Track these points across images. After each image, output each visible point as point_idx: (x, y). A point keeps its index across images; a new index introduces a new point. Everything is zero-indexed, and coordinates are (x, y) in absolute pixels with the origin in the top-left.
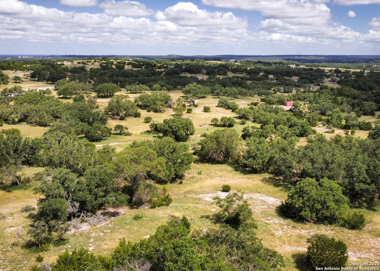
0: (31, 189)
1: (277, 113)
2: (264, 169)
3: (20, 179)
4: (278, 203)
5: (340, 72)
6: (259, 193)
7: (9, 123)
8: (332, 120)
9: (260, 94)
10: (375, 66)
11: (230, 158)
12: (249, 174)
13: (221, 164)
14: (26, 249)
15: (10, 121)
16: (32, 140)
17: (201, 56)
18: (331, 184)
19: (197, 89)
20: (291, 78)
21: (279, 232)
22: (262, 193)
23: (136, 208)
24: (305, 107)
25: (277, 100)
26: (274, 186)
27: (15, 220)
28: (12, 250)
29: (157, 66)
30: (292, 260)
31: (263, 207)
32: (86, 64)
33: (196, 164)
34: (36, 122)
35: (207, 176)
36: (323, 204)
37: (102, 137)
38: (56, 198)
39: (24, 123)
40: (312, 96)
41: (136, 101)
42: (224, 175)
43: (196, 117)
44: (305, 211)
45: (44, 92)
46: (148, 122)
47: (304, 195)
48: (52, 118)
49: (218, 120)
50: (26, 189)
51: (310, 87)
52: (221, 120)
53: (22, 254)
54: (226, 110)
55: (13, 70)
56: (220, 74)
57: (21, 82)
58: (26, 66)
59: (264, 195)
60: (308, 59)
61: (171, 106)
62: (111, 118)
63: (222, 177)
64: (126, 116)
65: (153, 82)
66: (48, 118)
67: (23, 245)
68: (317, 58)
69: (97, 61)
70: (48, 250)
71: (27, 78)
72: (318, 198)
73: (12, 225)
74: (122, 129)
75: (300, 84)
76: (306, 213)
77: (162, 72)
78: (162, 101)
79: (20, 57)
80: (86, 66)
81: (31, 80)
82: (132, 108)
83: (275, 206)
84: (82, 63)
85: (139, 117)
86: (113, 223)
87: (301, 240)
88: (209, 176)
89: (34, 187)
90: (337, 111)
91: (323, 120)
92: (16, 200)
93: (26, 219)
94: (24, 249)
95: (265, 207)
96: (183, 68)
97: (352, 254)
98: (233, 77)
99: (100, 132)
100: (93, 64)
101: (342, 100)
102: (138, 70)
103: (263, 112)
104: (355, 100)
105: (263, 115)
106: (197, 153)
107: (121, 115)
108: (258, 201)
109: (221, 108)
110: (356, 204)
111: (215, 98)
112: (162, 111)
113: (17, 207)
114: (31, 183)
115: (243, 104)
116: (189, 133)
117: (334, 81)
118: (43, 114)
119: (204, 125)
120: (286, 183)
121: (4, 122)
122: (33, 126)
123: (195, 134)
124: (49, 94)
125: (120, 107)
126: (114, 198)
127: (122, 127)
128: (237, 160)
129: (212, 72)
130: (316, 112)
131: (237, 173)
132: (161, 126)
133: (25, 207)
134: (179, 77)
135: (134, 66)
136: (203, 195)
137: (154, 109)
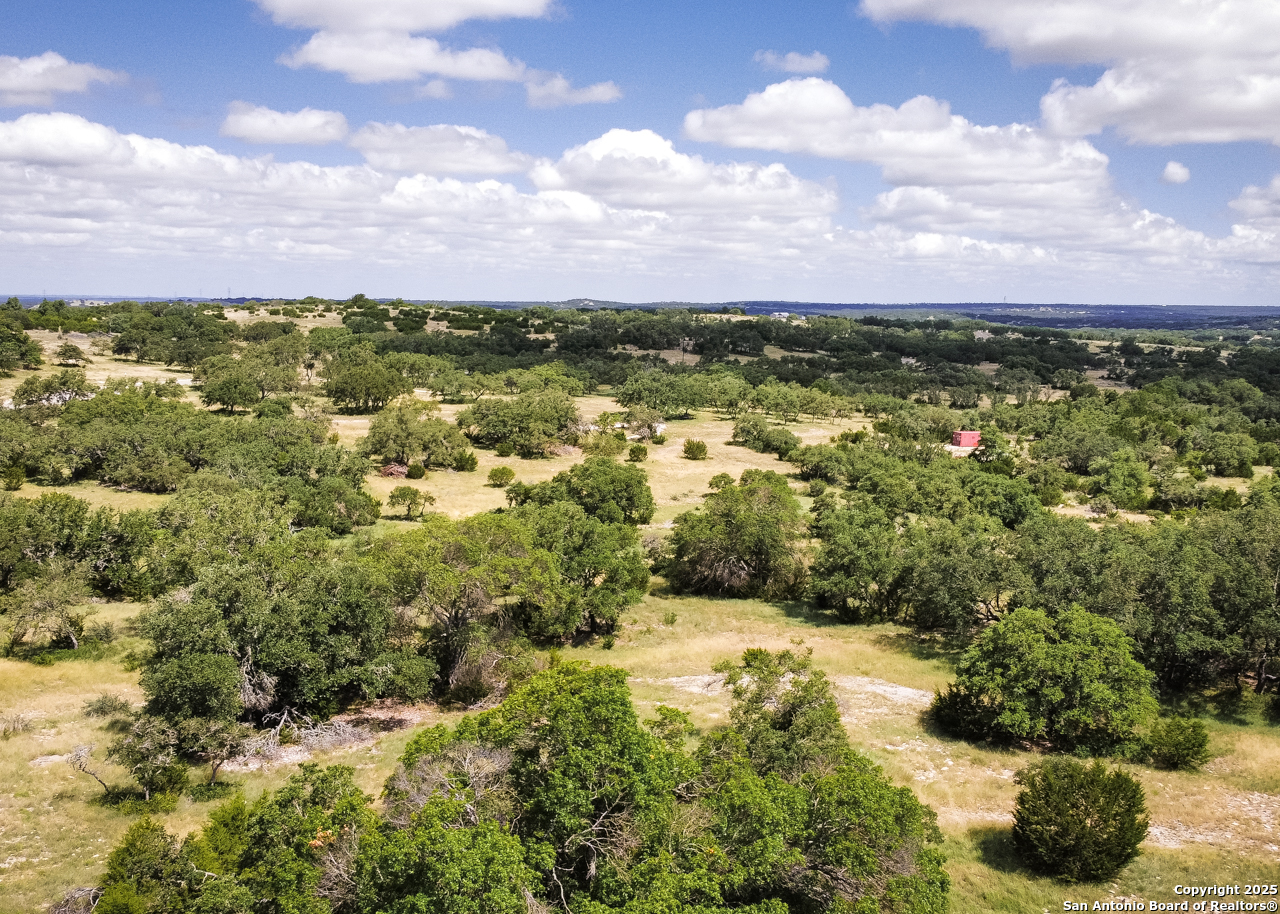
0: (116, 658)
1: (926, 462)
2: (880, 612)
3: (81, 629)
4: (927, 700)
5: (1138, 352)
6: (866, 673)
7: (41, 480)
8: (1108, 484)
9: (870, 410)
10: (1257, 337)
11: (770, 581)
12: (834, 624)
13: (740, 598)
14: (103, 805)
15: (47, 473)
16: (122, 516)
17: (677, 304)
18: (1094, 626)
19: (663, 389)
20: (976, 367)
21: (926, 774)
22: (875, 676)
23: (459, 709)
24: (1022, 449)
25: (927, 425)
26: (913, 657)
27: (64, 736)
28: (56, 810)
29: (533, 326)
30: (969, 844)
31: (879, 711)
32: (298, 317)
33: (657, 599)
34: (132, 479)
35: (695, 630)
36: (1071, 686)
37: (348, 523)
38: (202, 651)
39: (92, 482)
40: (1045, 417)
41: (460, 424)
42: (749, 628)
43: (661, 474)
44: (1013, 711)
45: (160, 391)
46: (500, 486)
47: (1007, 661)
48: (185, 464)
49: (734, 481)
50: (99, 658)
51: (1036, 392)
52: (742, 479)
53: (90, 820)
54: (759, 455)
55: (56, 330)
56: (741, 353)
57: (81, 363)
58: (99, 318)
59: (881, 681)
60: (1034, 317)
61: (576, 441)
62: (379, 471)
63: (743, 633)
64: (426, 466)
65: (520, 370)
66: (170, 464)
67: (90, 798)
68: (1064, 314)
69: (333, 307)
70: (174, 810)
71: (103, 355)
72: (1053, 669)
73: (54, 747)
74: (414, 502)
75: (1006, 382)
76: (1017, 717)
77: (546, 344)
78: (546, 421)
79: (77, 304)
80: (296, 321)
81: (116, 360)
82: (449, 442)
83: (914, 709)
84: (284, 314)
85: (472, 469)
86: (384, 745)
87: (999, 792)
88: (702, 627)
89: (125, 654)
90: (1124, 456)
91: (1082, 488)
92: (65, 686)
93: (101, 735)
94: (96, 807)
95: (885, 710)
96: (617, 332)
97: (1166, 833)
98: (785, 360)
99: (341, 507)
100: (320, 316)
101: (1143, 427)
102: (468, 337)
103: (881, 458)
104: (1184, 428)
105: (879, 465)
106: (663, 567)
107: (410, 462)
108: (859, 696)
109: (741, 448)
110: (1181, 707)
111: (722, 419)
112: (548, 455)
113: (68, 706)
114: (114, 643)
115: (814, 434)
116: (635, 515)
117: (1118, 378)
118: (155, 451)
119: (685, 495)
120: (953, 649)
121: (25, 479)
122: (122, 491)
123: (657, 522)
124: (175, 395)
125: (409, 434)
126: (389, 669)
127: (416, 493)
128: (794, 585)
129: (715, 345)
130: (1055, 461)
131: (792, 620)
132: (544, 488)
133: (99, 701)
134: (605, 358)
135: (455, 322)
136: (680, 679)
137: (522, 446)
